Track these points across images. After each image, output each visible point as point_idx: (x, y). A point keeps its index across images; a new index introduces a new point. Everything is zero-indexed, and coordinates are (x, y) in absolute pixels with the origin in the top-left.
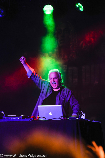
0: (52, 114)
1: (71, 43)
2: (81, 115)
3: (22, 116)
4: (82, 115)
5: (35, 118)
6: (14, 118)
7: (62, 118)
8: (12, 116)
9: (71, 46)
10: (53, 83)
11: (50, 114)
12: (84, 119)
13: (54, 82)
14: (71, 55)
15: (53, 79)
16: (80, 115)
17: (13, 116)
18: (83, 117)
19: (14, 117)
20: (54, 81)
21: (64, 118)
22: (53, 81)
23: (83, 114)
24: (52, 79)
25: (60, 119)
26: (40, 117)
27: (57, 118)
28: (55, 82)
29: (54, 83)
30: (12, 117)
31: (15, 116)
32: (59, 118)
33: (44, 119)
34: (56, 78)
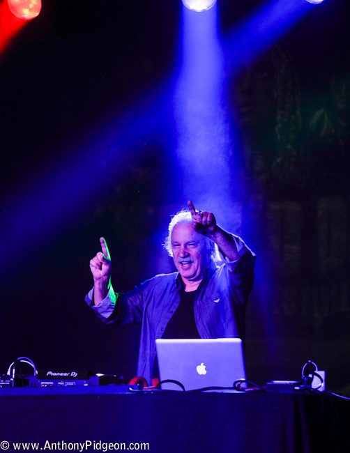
0: (206, 369)
1: (279, 118)
2: (310, 376)
3: (99, 375)
4: (315, 377)
5: (145, 385)
6: (71, 384)
7: (243, 385)
8: (62, 374)
9: (279, 126)
10: (182, 260)
11: (201, 370)
12: (320, 390)
13: (184, 257)
14: (279, 160)
15: (182, 246)
16: (306, 375)
17: (65, 374)
18: (317, 384)
19: (70, 378)
20: (184, 253)
21: (248, 386)
22: (182, 255)
23: (317, 372)
24: (179, 245)
25: (234, 388)
26: (162, 379)
27: (225, 386)
28: (189, 255)
29: (186, 259)
30: (64, 379)
31: (74, 374)
32: (232, 386)
33: (178, 388)
34: (195, 245)
